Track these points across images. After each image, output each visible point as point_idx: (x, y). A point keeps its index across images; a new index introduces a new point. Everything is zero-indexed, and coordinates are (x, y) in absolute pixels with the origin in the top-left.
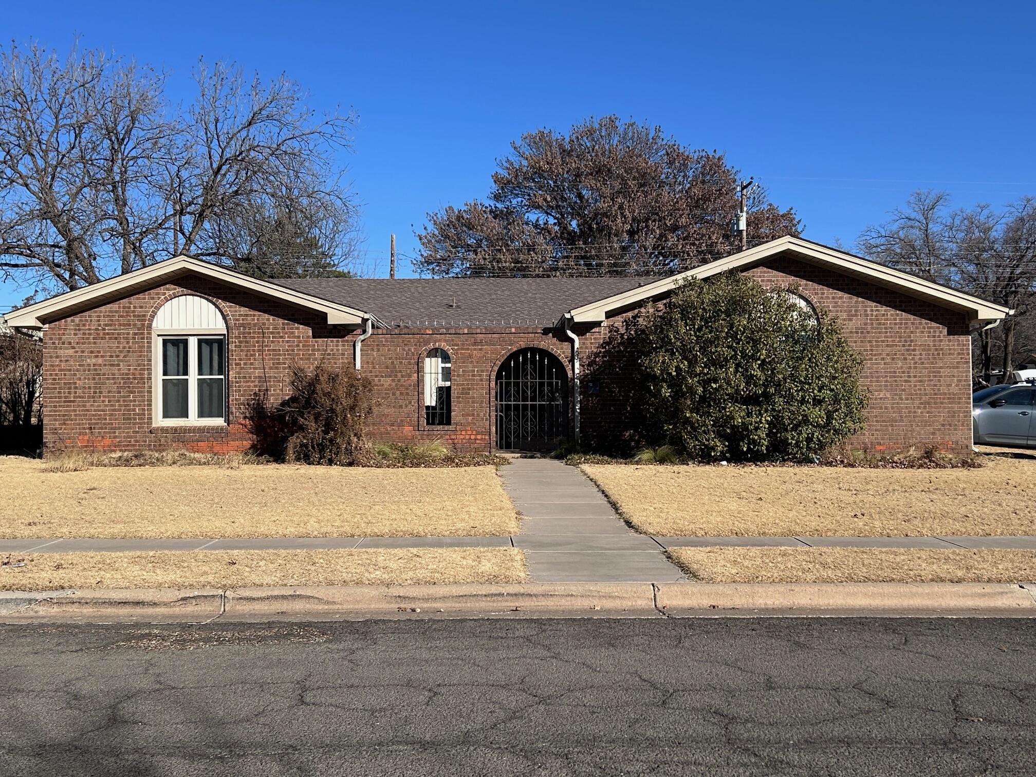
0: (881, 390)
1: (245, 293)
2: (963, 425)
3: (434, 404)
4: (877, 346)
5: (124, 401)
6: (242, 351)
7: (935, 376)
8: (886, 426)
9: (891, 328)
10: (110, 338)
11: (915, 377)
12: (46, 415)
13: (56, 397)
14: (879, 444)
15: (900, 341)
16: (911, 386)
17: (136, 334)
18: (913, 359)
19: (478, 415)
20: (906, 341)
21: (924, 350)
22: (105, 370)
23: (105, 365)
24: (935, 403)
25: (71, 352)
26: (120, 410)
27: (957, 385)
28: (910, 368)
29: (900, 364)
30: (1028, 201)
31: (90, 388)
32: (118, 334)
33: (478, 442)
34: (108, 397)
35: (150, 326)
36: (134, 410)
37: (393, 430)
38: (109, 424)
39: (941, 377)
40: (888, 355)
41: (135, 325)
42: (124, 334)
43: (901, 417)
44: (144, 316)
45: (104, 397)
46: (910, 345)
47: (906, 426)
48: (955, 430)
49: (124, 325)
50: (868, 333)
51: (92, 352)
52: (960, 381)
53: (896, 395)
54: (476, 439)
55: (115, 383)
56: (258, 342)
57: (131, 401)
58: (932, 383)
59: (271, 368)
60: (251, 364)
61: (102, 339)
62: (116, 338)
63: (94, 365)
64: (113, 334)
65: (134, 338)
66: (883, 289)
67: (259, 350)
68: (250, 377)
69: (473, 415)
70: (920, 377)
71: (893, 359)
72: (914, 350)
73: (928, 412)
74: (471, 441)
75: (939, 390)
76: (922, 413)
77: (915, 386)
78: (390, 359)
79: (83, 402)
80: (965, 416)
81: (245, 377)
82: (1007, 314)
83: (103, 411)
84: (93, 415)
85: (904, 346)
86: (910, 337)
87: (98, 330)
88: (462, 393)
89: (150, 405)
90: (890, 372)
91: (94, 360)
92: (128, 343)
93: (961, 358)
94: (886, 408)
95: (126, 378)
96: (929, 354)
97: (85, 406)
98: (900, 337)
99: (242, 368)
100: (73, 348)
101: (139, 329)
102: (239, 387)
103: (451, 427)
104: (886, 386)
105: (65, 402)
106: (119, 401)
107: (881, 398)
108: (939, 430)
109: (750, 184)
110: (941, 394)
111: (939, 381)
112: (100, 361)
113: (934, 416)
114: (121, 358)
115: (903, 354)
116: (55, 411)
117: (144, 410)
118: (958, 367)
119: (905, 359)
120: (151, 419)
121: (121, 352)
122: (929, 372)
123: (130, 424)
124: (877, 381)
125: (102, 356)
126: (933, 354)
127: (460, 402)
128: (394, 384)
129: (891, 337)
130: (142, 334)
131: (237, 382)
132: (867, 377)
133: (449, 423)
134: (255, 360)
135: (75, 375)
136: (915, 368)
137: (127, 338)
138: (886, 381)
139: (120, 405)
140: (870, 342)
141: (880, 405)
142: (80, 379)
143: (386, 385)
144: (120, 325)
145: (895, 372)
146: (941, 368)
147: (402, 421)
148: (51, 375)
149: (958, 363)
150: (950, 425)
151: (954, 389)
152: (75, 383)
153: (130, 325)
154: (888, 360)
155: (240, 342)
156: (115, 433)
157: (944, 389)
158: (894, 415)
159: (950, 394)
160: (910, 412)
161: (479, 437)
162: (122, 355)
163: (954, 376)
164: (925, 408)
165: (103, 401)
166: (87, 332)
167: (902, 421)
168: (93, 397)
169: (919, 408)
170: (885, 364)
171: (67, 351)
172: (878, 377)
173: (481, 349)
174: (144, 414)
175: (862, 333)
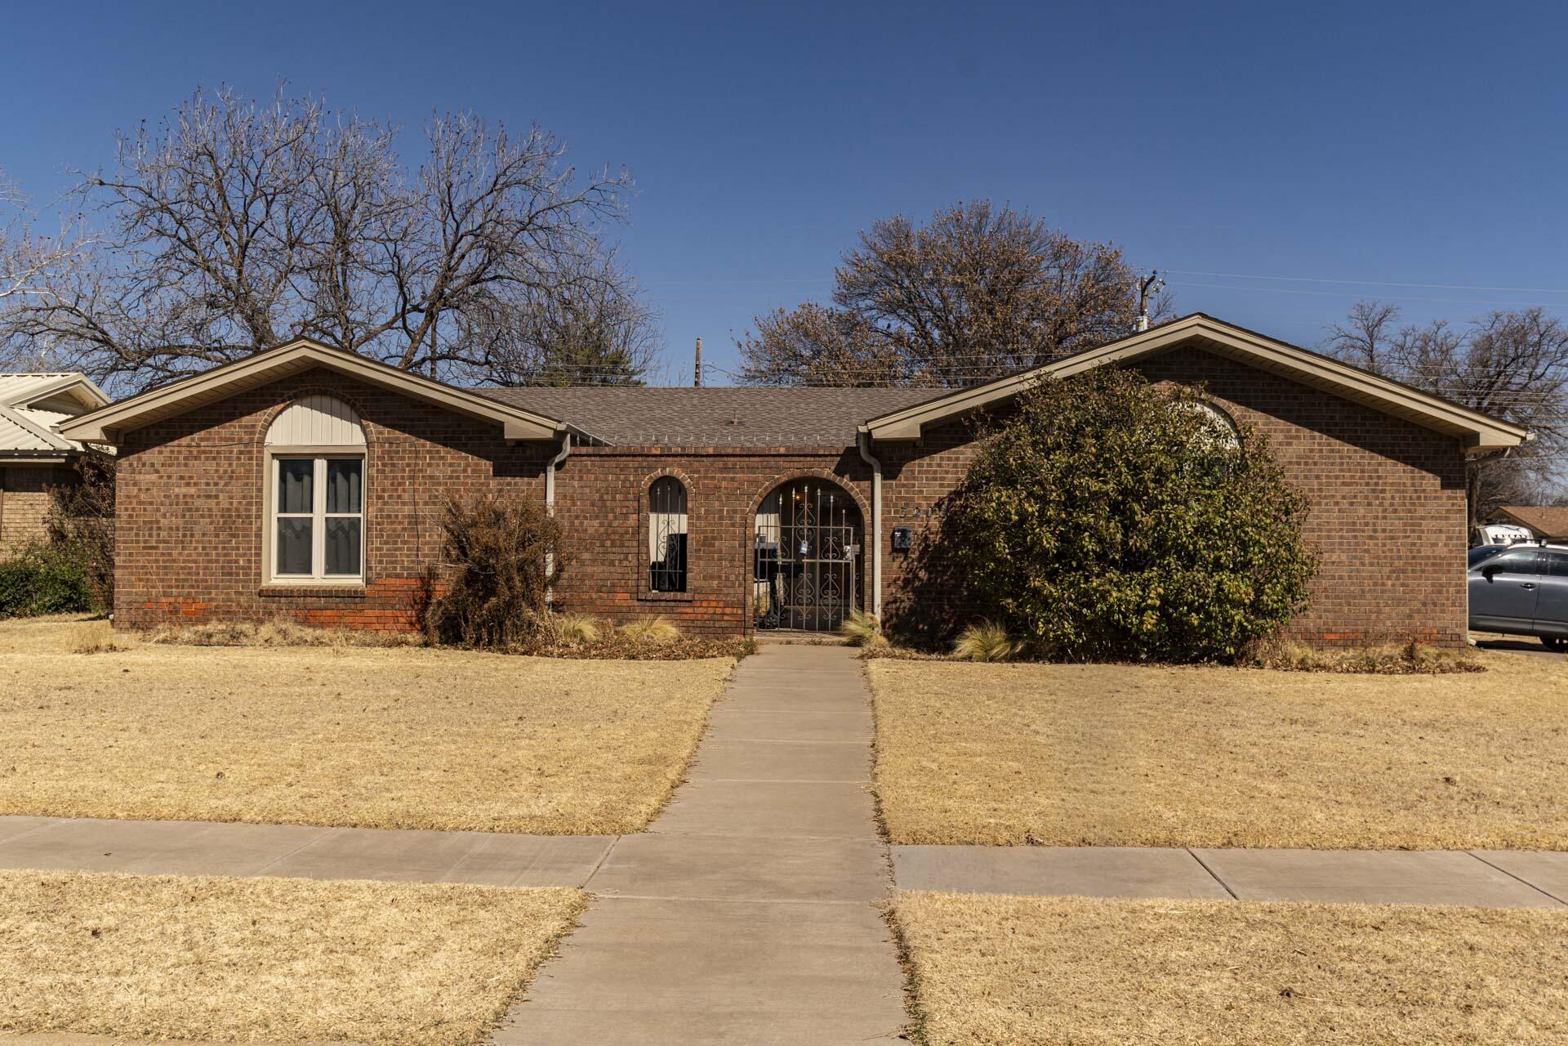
0: (1333, 551)
1: (393, 394)
2: (1453, 605)
3: (661, 559)
4: (1329, 484)
5: (224, 548)
6: (386, 478)
7: (1413, 531)
8: (1340, 604)
9: (1350, 457)
10: (207, 459)
11: (1384, 531)
12: (119, 567)
13: (132, 542)
14: (1329, 631)
15: (1361, 478)
16: (1377, 545)
17: (241, 452)
18: (1381, 504)
19: (727, 579)
20: (1371, 477)
21: (1398, 491)
22: (198, 503)
23: (199, 496)
24: (1413, 571)
25: (154, 477)
26: (217, 561)
27: (1446, 545)
28: (1376, 518)
29: (1361, 511)
30: (1497, 317)
31: (178, 529)
32: (218, 452)
33: (726, 618)
34: (202, 542)
35: (261, 442)
36: (237, 562)
37: (601, 598)
38: (202, 581)
39: (1422, 532)
40: (1344, 497)
41: (240, 439)
42: (225, 452)
43: (1363, 591)
44: (253, 426)
45: (198, 542)
46: (1377, 484)
47: (1369, 604)
48: (1443, 612)
49: (226, 439)
50: (1315, 464)
51: (182, 478)
52: (1449, 538)
53: (1355, 557)
54: (723, 614)
55: (211, 523)
56: (408, 465)
57: (232, 549)
58: (1409, 540)
59: (426, 504)
60: (399, 497)
61: (196, 458)
62: (214, 459)
63: (185, 496)
64: (211, 452)
65: (239, 459)
66: (1337, 398)
67: (410, 478)
68: (397, 516)
69: (720, 577)
70: (1391, 531)
71: (1352, 504)
72: (1383, 491)
73: (1402, 585)
74: (716, 617)
75: (1419, 551)
76: (1393, 585)
77: (1384, 545)
78: (597, 491)
79: (169, 548)
80: (1458, 592)
81: (389, 516)
82: (1523, 439)
83: (195, 562)
84: (182, 568)
85: (1368, 484)
86: (1377, 471)
87: (191, 446)
88: (704, 545)
89: (259, 555)
90: (1347, 524)
91: (184, 490)
92: (230, 465)
93: (1453, 505)
94: (1341, 578)
95: (226, 514)
96: (1405, 498)
97: (170, 554)
98: (1362, 471)
99: (385, 503)
100: (157, 472)
101: (246, 445)
102: (381, 530)
103: (686, 596)
104: (1341, 544)
105: (144, 548)
106: (216, 548)
107: (1333, 563)
108: (1419, 611)
109: (1152, 279)
110: (1422, 558)
111: (1420, 538)
112: (192, 490)
113: (1412, 591)
114: (220, 487)
115: (1366, 497)
116: (130, 561)
117: (249, 561)
118: (1447, 518)
119: (1369, 504)
120: (260, 574)
121: (220, 478)
122: (1405, 525)
123: (230, 581)
124: (1328, 537)
125: (196, 484)
126: (1411, 498)
127: (699, 558)
128: (602, 530)
129: (1349, 471)
130: (250, 452)
131: (378, 524)
132: (1313, 530)
133: (683, 588)
134: (404, 491)
135: (158, 510)
136: (1385, 518)
137: (229, 459)
138: (1341, 537)
139: (217, 555)
140: (1317, 477)
141: (1332, 573)
142: (164, 516)
143: (591, 531)
144: (221, 439)
145: (1354, 523)
146: (1423, 518)
147: (613, 585)
148: (126, 509)
149: (1448, 511)
150: (1435, 605)
151: (1441, 551)
152: (158, 522)
153: (233, 439)
154: (1345, 504)
155: (384, 465)
156: (210, 593)
157: (1426, 551)
158: (1352, 588)
159: (1435, 557)
160: (1375, 584)
161: (728, 610)
162: (222, 483)
163: (1441, 531)
164: (1398, 578)
165: (196, 548)
166: (176, 449)
167: (1363, 597)
168: (182, 542)
169: (1389, 578)
170: (1339, 511)
171: (148, 477)
172: (1329, 531)
173: (733, 479)
174: (250, 568)
175: (1306, 464)
